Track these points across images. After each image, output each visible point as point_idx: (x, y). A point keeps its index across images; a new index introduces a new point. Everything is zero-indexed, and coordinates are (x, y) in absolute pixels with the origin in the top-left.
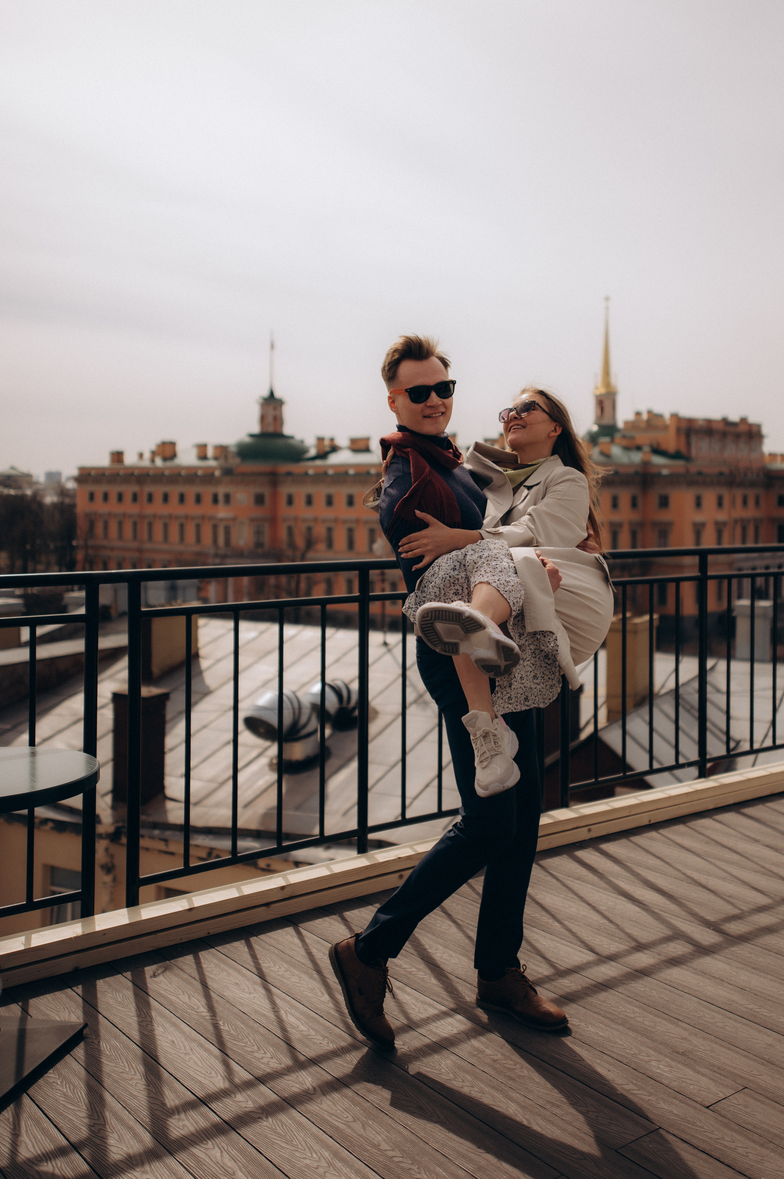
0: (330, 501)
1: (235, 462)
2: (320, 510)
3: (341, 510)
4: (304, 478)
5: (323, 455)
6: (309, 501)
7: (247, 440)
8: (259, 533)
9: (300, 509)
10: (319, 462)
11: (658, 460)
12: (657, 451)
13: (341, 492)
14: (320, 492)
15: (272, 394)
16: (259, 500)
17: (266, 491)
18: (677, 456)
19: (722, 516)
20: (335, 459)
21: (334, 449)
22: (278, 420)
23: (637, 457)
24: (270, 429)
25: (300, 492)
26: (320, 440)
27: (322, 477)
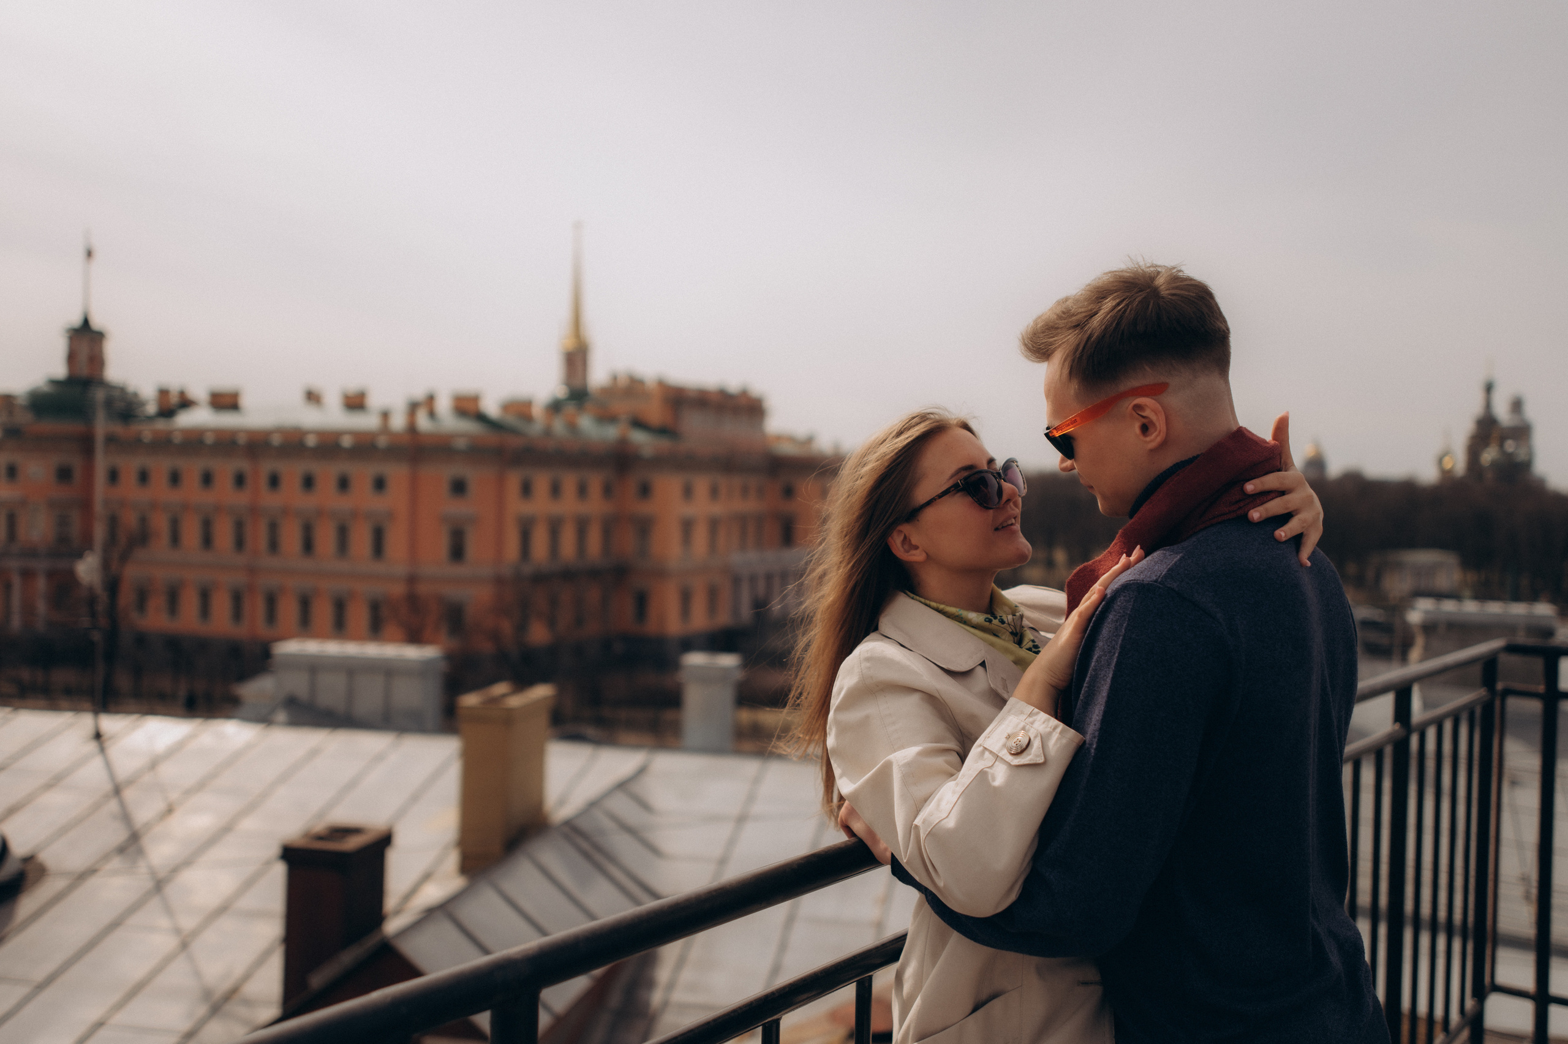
0: (175, 478)
1: (24, 419)
2: (160, 490)
3: (192, 492)
4: (135, 445)
5: (167, 411)
6: (144, 477)
7: (46, 389)
8: (63, 522)
9: (129, 489)
10: (161, 425)
11: (639, 437)
12: (638, 423)
13: (193, 468)
14: (161, 466)
15: (86, 323)
16: (64, 474)
17: (76, 462)
18: (663, 431)
19: (717, 509)
20: (186, 420)
21: (185, 403)
22: (97, 360)
23: (611, 433)
24: (84, 371)
25: (130, 465)
26: (163, 393)
27: (164, 444)
